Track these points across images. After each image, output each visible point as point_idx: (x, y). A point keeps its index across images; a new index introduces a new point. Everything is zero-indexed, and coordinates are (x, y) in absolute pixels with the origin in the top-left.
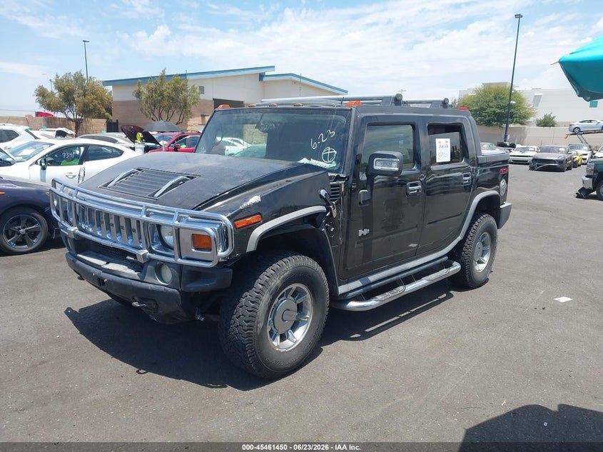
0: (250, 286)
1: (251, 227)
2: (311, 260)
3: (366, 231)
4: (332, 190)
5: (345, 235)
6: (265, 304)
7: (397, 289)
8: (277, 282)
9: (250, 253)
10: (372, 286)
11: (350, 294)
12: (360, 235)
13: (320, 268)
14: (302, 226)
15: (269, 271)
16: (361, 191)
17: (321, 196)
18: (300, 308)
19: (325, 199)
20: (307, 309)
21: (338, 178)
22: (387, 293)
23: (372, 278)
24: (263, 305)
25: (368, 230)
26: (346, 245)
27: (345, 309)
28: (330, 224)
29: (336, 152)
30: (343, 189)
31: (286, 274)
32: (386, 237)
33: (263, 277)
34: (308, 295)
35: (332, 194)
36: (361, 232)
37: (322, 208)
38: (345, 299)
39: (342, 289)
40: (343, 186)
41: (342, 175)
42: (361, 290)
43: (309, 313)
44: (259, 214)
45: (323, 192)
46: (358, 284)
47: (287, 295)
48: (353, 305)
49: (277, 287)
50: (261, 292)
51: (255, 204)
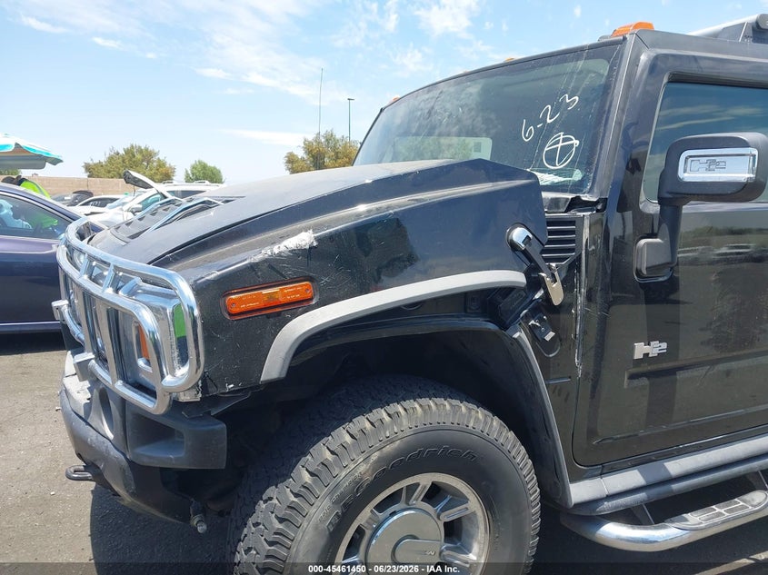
0: (281, 472)
1: (280, 314)
2: (481, 413)
3: (656, 348)
4: (551, 233)
5: (592, 353)
6: (316, 528)
7: (748, 497)
8: (360, 467)
9: (272, 384)
10: (676, 486)
11: (607, 505)
12: (638, 355)
13: (511, 435)
14: (456, 320)
15: (342, 435)
16: (643, 242)
17: (514, 246)
18: (454, 532)
19: (525, 252)
20: (471, 537)
21: (575, 204)
22: (716, 509)
23: (675, 466)
24: (310, 529)
25: (664, 345)
26: (595, 379)
27: (594, 539)
28: (541, 320)
29: (576, 142)
30: (586, 234)
31: (389, 449)
32: (722, 367)
33: (321, 452)
34: (474, 504)
35: (550, 242)
36: (640, 349)
37: (516, 277)
38: (591, 513)
39: (580, 491)
40: (587, 223)
41: (585, 197)
42: (642, 496)
43: (476, 548)
44: (310, 279)
45: (519, 234)
46: (632, 478)
47: (409, 498)
48: (613, 532)
49: (357, 484)
50: (304, 493)
51: (298, 253)
